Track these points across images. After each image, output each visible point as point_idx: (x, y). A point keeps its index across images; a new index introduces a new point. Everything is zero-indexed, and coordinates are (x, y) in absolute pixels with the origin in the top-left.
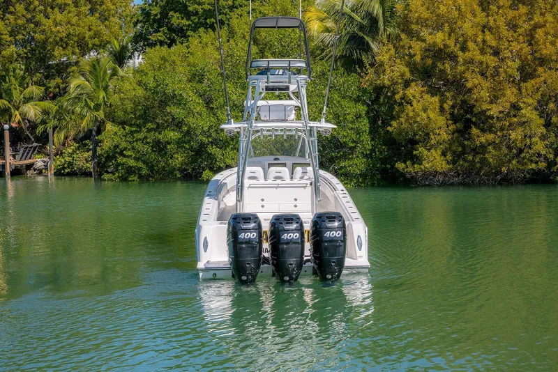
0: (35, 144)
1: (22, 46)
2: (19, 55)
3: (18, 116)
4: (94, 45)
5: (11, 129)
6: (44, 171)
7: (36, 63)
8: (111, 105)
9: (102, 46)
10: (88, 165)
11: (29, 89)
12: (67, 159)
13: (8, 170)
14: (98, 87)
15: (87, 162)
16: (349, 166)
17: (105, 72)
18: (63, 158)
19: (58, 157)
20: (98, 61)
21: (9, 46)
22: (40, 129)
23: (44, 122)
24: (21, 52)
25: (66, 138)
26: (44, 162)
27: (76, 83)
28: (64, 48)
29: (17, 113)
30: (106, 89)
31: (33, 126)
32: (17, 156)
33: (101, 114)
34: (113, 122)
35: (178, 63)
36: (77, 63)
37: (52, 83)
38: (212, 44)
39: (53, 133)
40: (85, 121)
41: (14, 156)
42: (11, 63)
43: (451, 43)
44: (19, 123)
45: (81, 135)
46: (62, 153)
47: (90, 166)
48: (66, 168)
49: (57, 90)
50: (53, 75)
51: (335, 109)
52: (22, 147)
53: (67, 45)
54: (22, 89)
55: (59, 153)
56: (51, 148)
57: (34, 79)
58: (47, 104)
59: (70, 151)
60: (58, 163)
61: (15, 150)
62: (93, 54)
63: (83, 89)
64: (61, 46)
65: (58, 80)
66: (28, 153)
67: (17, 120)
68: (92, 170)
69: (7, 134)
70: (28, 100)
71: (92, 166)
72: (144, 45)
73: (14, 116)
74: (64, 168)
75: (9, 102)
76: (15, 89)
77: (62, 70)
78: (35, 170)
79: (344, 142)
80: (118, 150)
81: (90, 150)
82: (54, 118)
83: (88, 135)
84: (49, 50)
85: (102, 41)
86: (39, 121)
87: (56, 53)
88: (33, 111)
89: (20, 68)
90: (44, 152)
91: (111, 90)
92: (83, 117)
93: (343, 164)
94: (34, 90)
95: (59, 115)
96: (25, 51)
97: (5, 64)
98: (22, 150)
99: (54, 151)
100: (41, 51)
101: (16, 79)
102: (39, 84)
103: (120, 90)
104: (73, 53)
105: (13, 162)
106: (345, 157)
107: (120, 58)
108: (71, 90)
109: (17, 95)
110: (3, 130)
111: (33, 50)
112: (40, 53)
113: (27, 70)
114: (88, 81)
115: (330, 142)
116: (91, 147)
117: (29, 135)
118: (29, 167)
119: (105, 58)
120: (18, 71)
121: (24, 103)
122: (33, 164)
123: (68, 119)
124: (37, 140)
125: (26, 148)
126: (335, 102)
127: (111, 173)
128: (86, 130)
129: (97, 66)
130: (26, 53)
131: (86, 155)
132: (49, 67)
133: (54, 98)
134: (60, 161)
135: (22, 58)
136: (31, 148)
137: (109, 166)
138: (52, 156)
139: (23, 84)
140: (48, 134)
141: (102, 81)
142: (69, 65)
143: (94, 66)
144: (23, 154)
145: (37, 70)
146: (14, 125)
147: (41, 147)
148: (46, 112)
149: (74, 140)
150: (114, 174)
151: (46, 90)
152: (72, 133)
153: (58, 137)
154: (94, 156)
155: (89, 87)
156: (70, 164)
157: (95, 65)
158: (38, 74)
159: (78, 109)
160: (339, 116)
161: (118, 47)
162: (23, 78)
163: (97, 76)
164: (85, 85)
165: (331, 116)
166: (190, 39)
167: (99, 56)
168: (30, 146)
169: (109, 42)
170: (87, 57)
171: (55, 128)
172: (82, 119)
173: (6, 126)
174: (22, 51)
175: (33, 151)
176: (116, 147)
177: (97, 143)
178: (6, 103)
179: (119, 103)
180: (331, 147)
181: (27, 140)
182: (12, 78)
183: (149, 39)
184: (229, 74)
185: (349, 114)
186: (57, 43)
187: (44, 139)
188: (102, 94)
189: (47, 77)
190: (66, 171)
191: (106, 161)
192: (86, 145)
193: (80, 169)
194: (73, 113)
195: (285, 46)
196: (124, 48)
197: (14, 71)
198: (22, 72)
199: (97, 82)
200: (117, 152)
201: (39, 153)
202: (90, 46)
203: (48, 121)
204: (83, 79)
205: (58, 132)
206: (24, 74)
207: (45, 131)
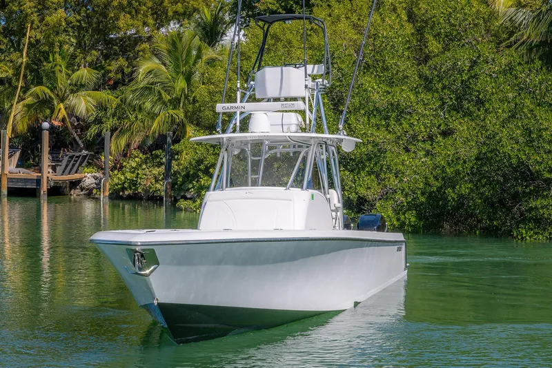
0: (84, 152)
1: (74, 10)
2: (68, 23)
3: (63, 110)
4: (176, 13)
5: (52, 129)
6: (94, 191)
7: (92, 36)
8: (195, 101)
9: (186, 14)
10: (158, 186)
11: (78, 72)
12: (129, 175)
13: (44, 188)
14: (178, 73)
15: (157, 181)
16: (542, 208)
17: (189, 52)
18: (124, 174)
19: (116, 172)
20: (179, 36)
21: (56, 9)
22: (93, 130)
23: (98, 121)
24: (71, 19)
25: (128, 145)
26: (96, 178)
27: (146, 66)
28: (132, 17)
29: (62, 106)
30: (188, 78)
31: (83, 126)
32: (58, 168)
33: (180, 114)
34: (198, 125)
35: (295, 43)
36: (149, 39)
37: (114, 66)
38: (347, 18)
39: (111, 138)
40: (155, 124)
41: (54, 168)
42: (57, 33)
44: (63, 120)
45: (150, 142)
46: (121, 167)
47: (161, 187)
48: (126, 189)
49: (119, 76)
50: (115, 54)
51: (526, 121)
52: (65, 155)
53: (137, 11)
54: (70, 72)
55: (118, 167)
56: (107, 159)
57: (89, 59)
58: (104, 95)
59: (134, 164)
60: (116, 181)
61: (56, 160)
62: (173, 27)
63: (156, 75)
64: (130, 13)
65: (122, 61)
66: (73, 165)
67: (60, 116)
68: (163, 194)
69: (46, 136)
70: (78, 87)
71: (164, 188)
72: (248, 16)
73: (56, 111)
74: (123, 189)
75: (52, 90)
76: (61, 71)
77: (128, 47)
78: (82, 189)
79: (537, 172)
80: (202, 167)
81: (162, 164)
82: (114, 115)
83: (160, 143)
84: (112, 18)
85: (187, 8)
86: (92, 118)
87: (121, 23)
88: (83, 104)
89: (69, 42)
90: (96, 165)
91: (196, 77)
92: (153, 116)
93: (533, 204)
94: (84, 73)
95: (120, 114)
96: (78, 17)
97: (49, 37)
98: (66, 159)
99: (111, 164)
100: (101, 19)
101: (63, 58)
102: (94, 66)
103: (209, 80)
104: (145, 24)
105: (51, 176)
106: (537, 193)
107: (211, 34)
108: (140, 77)
109: (62, 81)
110: (41, 129)
111: (88, 16)
112: (99, 23)
113: (79, 45)
114: (165, 64)
115: (515, 170)
116: (164, 160)
117: (77, 138)
118: (74, 184)
119: (189, 30)
120: (66, 47)
121: (72, 92)
122: (79, 181)
123: (132, 118)
124: (89, 146)
125: (71, 157)
126: (526, 110)
127: (190, 199)
128: (157, 134)
129: (178, 43)
130: (79, 21)
131: (156, 171)
132: (109, 43)
133: (114, 87)
134: (118, 178)
135: (73, 27)
136: (78, 157)
137: (188, 189)
138: (108, 170)
139: (72, 65)
140: (103, 139)
141: (184, 65)
142: (138, 40)
143: (174, 44)
144: (67, 166)
145: (93, 47)
146: (56, 123)
147: (92, 157)
148: (102, 107)
149: (140, 148)
150: (194, 202)
151: (104, 75)
152: (137, 140)
153: (114, 146)
154: (167, 174)
155: (165, 72)
156: (134, 183)
157: (175, 42)
158: (94, 52)
159: (148, 105)
160: (530, 132)
161: (209, 18)
162: (74, 57)
163: (177, 59)
164: (160, 70)
165: (518, 132)
166: (315, 9)
167: (182, 30)
168: (77, 154)
169: (196, 10)
170: (163, 30)
171: (113, 130)
172: (153, 119)
173: (46, 125)
174: (73, 17)
175: (80, 165)
176: (200, 162)
177: (173, 155)
178: (47, 91)
179: (207, 99)
180: (516, 179)
181: (73, 145)
182: (57, 56)
183: (256, 7)
184: (370, 62)
185: (546, 129)
186: (123, 9)
187: (97, 145)
188: (181, 84)
189: (106, 57)
190: (126, 193)
191: (183, 183)
192: (157, 156)
193: (146, 191)
194: (140, 109)
195: (455, 26)
196: (217, 20)
197: (61, 47)
198: (72, 49)
199: (177, 67)
200: (200, 170)
201: (89, 164)
202: (170, 14)
203: (104, 120)
204: (157, 61)
205: (118, 137)
206: (75, 50)
207: (99, 135)
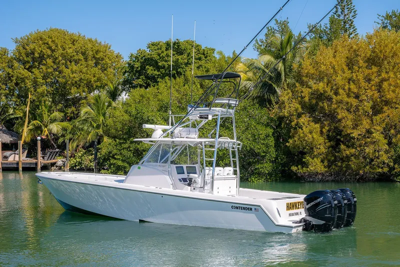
0: (57, 150)
1: (50, 86)
2: (48, 92)
3: (47, 131)
4: (97, 86)
5: (42, 140)
6: (62, 167)
7: (59, 97)
8: (107, 126)
9: (103, 87)
10: (91, 164)
11: (54, 114)
12: (78, 160)
13: (39, 167)
14: (99, 113)
15: (91, 162)
16: (261, 168)
17: (104, 104)
18: (75, 159)
19: (72, 158)
20: (99, 97)
21: (42, 86)
22: (61, 140)
23: (63, 136)
24: (49, 90)
25: (78, 146)
26: (63, 161)
27: (85, 110)
28: (78, 88)
29: (46, 129)
30: (104, 115)
31: (56, 138)
32: (45, 158)
33: (101, 131)
34: (108, 136)
35: (151, 98)
36: (86, 98)
37: (70, 111)
38: (174, 87)
39: (69, 142)
40: (90, 136)
41: (43, 158)
42: (43, 97)
43: (328, 89)
44: (47, 136)
45: (87, 144)
46: (74, 156)
47: (93, 164)
48: (77, 166)
49: (72, 115)
50: (70, 105)
51: (253, 131)
52: (48, 151)
53: (79, 86)
54: (49, 114)
55: (73, 156)
56: (68, 153)
57: (58, 108)
58: (65, 124)
59: (80, 155)
60: (72, 162)
61: (44, 154)
62: (96, 92)
63: (89, 114)
64: (76, 86)
65: (73, 108)
66: (52, 156)
67: (46, 134)
68: (94, 167)
69: (39, 144)
70: (53, 121)
71: (94, 165)
72: (129, 87)
73: (43, 132)
74: (76, 166)
75: (41, 122)
76: (45, 114)
77: (76, 102)
78: (57, 167)
79: (258, 153)
80: (111, 155)
81: (93, 154)
82: (70, 133)
83: (92, 144)
84: (68, 89)
85: (102, 84)
86: (60, 135)
87: (72, 91)
88: (55, 128)
89: (49, 100)
90: (63, 155)
91: (107, 115)
92: (89, 133)
93: (257, 167)
94: (57, 114)
95: (73, 132)
96: (52, 89)
97: (39, 98)
98: (49, 153)
99: (70, 155)
100: (63, 89)
101: (46, 108)
102: (60, 111)
103: (113, 116)
104: (84, 91)
105: (42, 161)
106: (258, 162)
107: (114, 95)
108: (82, 115)
109: (46, 118)
110: (37, 140)
111: (57, 89)
112: (62, 91)
113: (53, 101)
114: (93, 110)
115: (249, 152)
116: (94, 152)
117: (54, 144)
118: (53, 164)
119: (104, 95)
120: (47, 102)
121: (51, 123)
122: (55, 163)
123: (79, 134)
124: (59, 147)
125: (51, 152)
126: (252, 126)
127: (106, 169)
128: (91, 141)
129: (98, 99)
130: (53, 91)
131: (90, 157)
132: (67, 100)
133: (70, 120)
134: (73, 161)
135: (50, 94)
136: (55, 152)
137: (105, 165)
138: (68, 158)
139: (50, 111)
140: (66, 144)
141: (102, 110)
142: (80, 99)
143: (97, 100)
144: (49, 156)
145: (60, 102)
146: (44, 137)
147: (61, 152)
148: (65, 129)
149: (83, 147)
150: (108, 170)
151: (65, 115)
152: (82, 144)
153: (71, 146)
154: (95, 158)
155: (93, 113)
156: (80, 163)
158: (60, 104)
159: (86, 128)
160: (255, 135)
161: (112, 88)
162: (51, 107)
163: (98, 107)
164: (91, 111)
165: (250, 135)
166: (159, 83)
167: (100, 94)
168: (54, 151)
169: (106, 85)
170: (92, 94)
171: (70, 140)
172: (88, 134)
173: (39, 138)
174: (50, 89)
175: (55, 155)
176: (110, 153)
177: (98, 150)
178: (39, 122)
179: (112, 124)
180: (249, 156)
181: (52, 147)
182: (43, 107)
183: (133, 83)
184: (184, 106)
185: (261, 134)
186: (73, 85)
187: (63, 147)
188: (102, 118)
189: (66, 107)
190: (77, 168)
191: (103, 162)
192: (90, 151)
193: (86, 167)
194: (82, 129)
195: (221, 90)
196: (116, 89)
197: (45, 102)
198: (50, 103)
199: (98, 110)
200: (110, 156)
201: (60, 155)
202: (95, 87)
203: (66, 135)
204: (89, 108)
205: (72, 142)
206: (51, 104)
207: (64, 142)
